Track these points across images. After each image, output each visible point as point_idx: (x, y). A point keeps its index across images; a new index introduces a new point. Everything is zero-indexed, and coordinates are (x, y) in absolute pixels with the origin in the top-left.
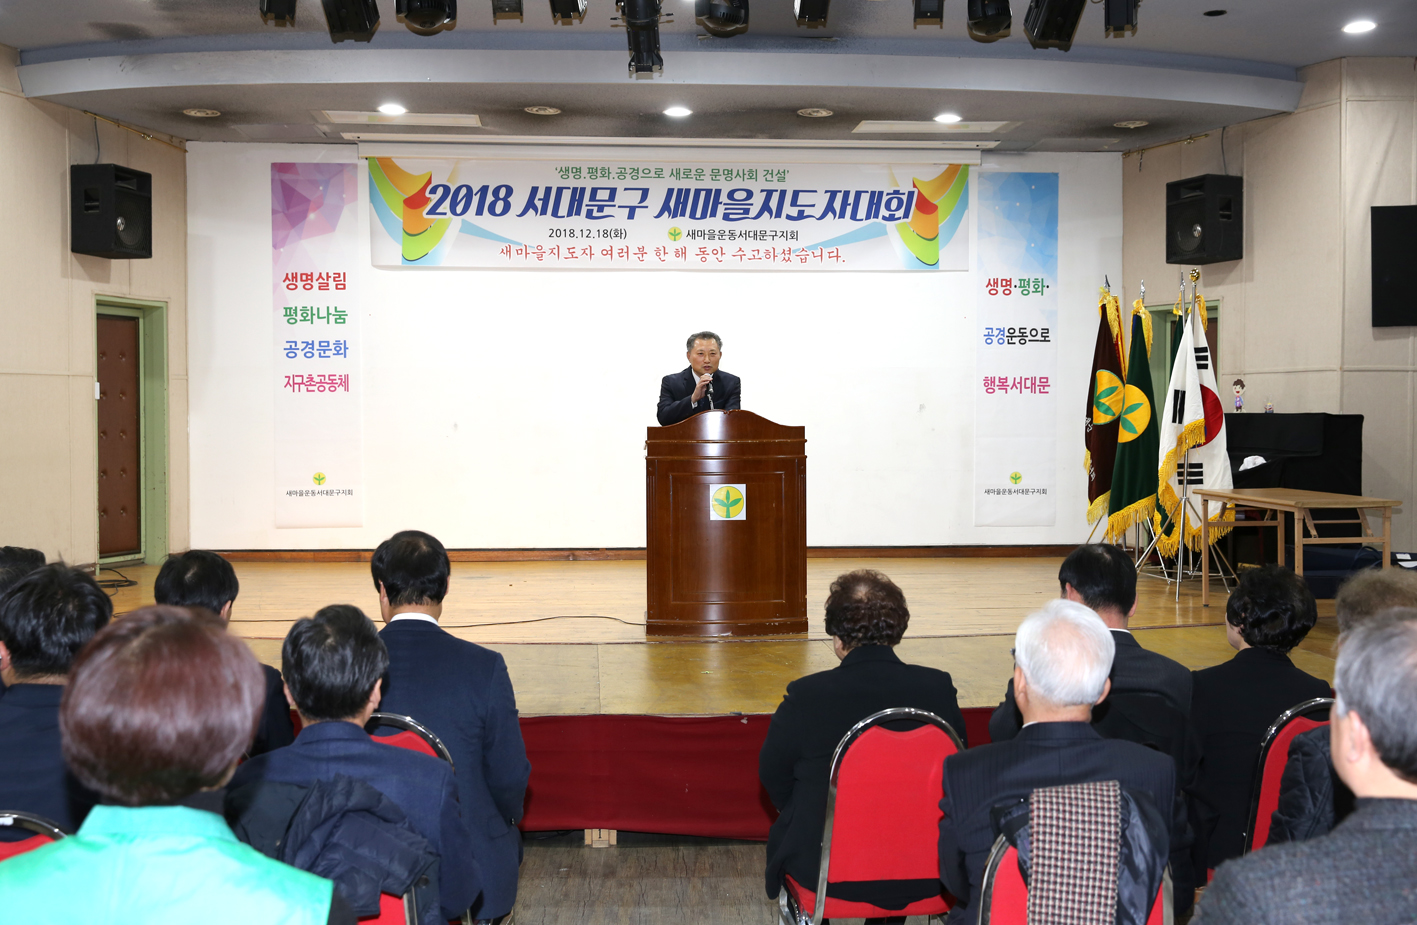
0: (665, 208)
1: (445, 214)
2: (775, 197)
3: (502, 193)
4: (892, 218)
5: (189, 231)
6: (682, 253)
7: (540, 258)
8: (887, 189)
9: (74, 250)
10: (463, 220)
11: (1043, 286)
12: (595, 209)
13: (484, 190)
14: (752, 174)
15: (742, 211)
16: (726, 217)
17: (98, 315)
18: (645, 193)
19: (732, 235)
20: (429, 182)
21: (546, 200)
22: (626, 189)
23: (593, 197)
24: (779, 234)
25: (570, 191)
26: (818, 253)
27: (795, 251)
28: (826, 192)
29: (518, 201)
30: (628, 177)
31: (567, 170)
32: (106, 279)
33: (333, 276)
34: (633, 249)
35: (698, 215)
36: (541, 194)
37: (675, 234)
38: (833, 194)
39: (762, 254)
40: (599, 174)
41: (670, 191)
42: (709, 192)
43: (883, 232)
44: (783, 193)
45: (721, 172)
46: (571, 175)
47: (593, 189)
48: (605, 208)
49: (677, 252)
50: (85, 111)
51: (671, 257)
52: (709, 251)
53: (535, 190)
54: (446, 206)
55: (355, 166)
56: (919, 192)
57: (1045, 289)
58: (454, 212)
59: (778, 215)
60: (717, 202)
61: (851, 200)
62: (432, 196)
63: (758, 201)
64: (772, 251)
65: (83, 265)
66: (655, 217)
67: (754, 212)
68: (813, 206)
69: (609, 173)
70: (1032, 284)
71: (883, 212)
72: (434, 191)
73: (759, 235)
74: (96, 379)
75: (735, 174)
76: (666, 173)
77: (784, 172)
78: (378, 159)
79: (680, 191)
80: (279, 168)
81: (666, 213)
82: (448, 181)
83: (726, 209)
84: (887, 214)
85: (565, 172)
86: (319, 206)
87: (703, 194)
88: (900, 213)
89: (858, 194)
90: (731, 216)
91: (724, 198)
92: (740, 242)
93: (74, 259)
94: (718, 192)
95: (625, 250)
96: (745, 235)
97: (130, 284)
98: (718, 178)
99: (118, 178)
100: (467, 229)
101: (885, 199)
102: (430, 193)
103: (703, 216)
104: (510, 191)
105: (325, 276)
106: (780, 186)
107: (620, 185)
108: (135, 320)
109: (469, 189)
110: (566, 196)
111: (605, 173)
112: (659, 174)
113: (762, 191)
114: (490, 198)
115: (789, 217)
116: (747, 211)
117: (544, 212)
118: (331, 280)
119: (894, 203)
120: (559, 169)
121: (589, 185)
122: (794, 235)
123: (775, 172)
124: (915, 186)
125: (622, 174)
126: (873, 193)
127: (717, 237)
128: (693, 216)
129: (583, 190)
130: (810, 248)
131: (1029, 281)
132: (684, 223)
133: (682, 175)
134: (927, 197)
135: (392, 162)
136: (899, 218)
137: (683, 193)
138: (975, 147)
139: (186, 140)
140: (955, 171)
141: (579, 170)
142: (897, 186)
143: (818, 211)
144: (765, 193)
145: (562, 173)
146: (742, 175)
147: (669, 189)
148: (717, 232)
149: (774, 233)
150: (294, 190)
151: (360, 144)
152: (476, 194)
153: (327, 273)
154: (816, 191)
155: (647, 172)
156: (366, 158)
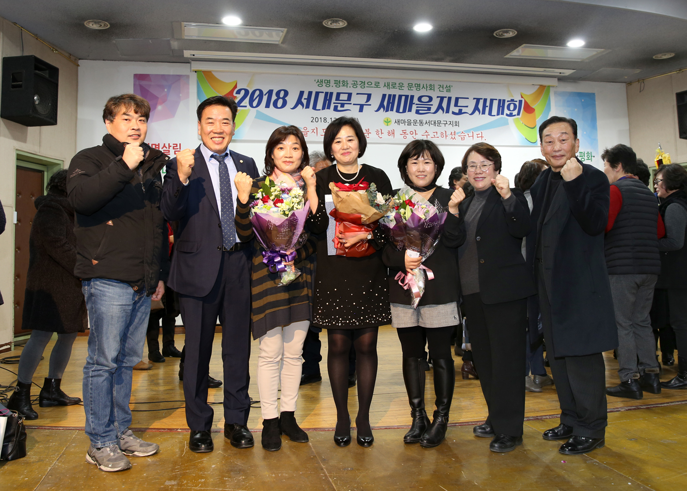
0: (381, 105)
1: (246, 106)
2: (445, 101)
3: (282, 94)
4: (511, 115)
5: (79, 116)
6: (392, 133)
8: (508, 98)
9: (2, 116)
10: (257, 110)
11: (592, 156)
12: (339, 105)
13: (270, 92)
14: (432, 87)
15: (426, 109)
16: (417, 112)
17: (17, 166)
18: (369, 96)
19: (421, 123)
20: (236, 87)
21: (309, 99)
22: (357, 94)
23: (338, 98)
24: (449, 123)
25: (324, 94)
26: (471, 134)
27: (458, 133)
28: (474, 99)
29: (292, 100)
30: (359, 86)
31: (322, 81)
32: (24, 140)
33: (172, 146)
35: (401, 110)
36: (305, 96)
37: (387, 122)
38: (478, 100)
39: (439, 135)
40: (341, 85)
41: (384, 96)
42: (407, 97)
43: (507, 123)
44: (450, 99)
45: (414, 86)
46: (324, 84)
47: (337, 93)
48: (345, 105)
49: (389, 133)
50: (15, 23)
51: (385, 135)
52: (408, 132)
53: (302, 93)
54: (246, 102)
55: (188, 77)
56: (525, 100)
57: (593, 157)
58: (251, 105)
59: (448, 112)
60: (412, 103)
61: (488, 104)
62: (237, 96)
63: (435, 103)
64: (444, 133)
65: (8, 128)
66: (376, 111)
67: (433, 109)
68: (467, 107)
69: (347, 84)
70: (586, 155)
71: (506, 111)
72: (238, 92)
73: (437, 123)
74: (14, 209)
75: (421, 86)
76: (382, 85)
77: (450, 86)
78: (203, 72)
79: (390, 96)
80: (139, 77)
81: (382, 109)
82: (247, 86)
83: (417, 107)
84: (508, 112)
85: (320, 83)
86: (164, 101)
87: (403, 98)
88: (515, 112)
89: (492, 101)
90: (420, 112)
91: (416, 101)
92: (426, 127)
94: (412, 97)
96: (429, 123)
97: (40, 146)
98: (412, 88)
99: (37, 68)
100: (260, 116)
101: (506, 104)
102: (236, 93)
103: (404, 111)
104: (286, 93)
105: (167, 146)
106: (448, 95)
107: (354, 91)
108: (42, 172)
109: (261, 91)
110: (321, 97)
111: (345, 84)
112: (377, 85)
113: (438, 97)
114: (274, 97)
115: (454, 113)
116: (429, 109)
117: (308, 107)
118: (171, 148)
119: (512, 107)
120: (317, 81)
121: (335, 90)
122: (457, 124)
123: (445, 87)
124: (522, 97)
125: (355, 85)
126: (500, 100)
127: (412, 124)
128: (398, 111)
129: (331, 94)
130: (466, 131)
131: (584, 154)
132: (393, 115)
133: (391, 86)
134: (529, 104)
135: (213, 75)
136: (515, 115)
137: (392, 98)
138: (558, 74)
139: (80, 59)
140: (543, 90)
141: (329, 82)
142: (513, 97)
143: (470, 110)
144: (439, 98)
145: (318, 83)
146: (425, 87)
147: (383, 94)
148: (412, 121)
149: (445, 122)
150: (148, 91)
151: (192, 62)
152: (265, 95)
153: (169, 144)
154: (468, 98)
155: (370, 83)
156: (196, 72)
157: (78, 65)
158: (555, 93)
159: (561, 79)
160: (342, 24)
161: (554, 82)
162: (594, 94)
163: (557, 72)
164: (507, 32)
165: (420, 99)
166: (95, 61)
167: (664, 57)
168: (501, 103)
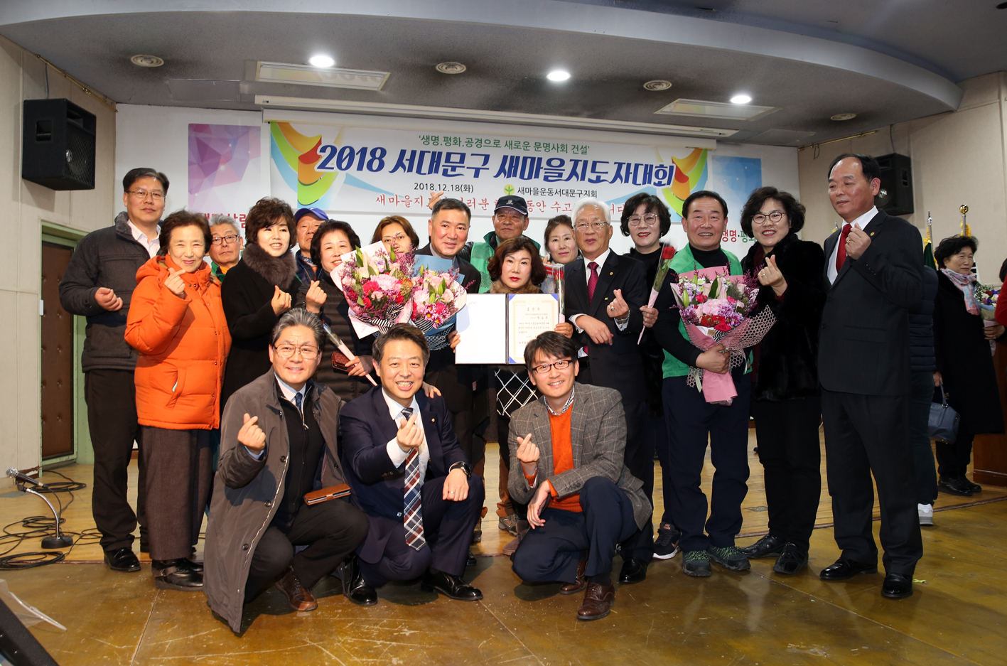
0: (502, 170)
1: (333, 168)
2: (580, 165)
3: (378, 154)
4: (659, 184)
7: (408, 205)
8: (656, 164)
9: (24, 177)
10: (347, 174)
12: (450, 169)
13: (364, 151)
14: (564, 148)
15: (557, 175)
16: (546, 179)
17: (43, 241)
18: (487, 158)
19: (550, 192)
20: (320, 143)
21: (412, 161)
23: (448, 160)
24: (584, 193)
25: (430, 154)
28: (615, 163)
29: (391, 161)
30: (474, 145)
31: (428, 138)
32: (50, 207)
34: (478, 201)
35: (526, 176)
36: (408, 156)
37: (509, 190)
38: (620, 165)
40: (452, 142)
41: (505, 158)
42: (533, 159)
44: (586, 163)
45: (542, 145)
46: (431, 142)
47: (447, 153)
48: (457, 168)
50: (38, 56)
52: (534, 203)
53: (403, 153)
54: (333, 163)
55: (258, 129)
56: (677, 167)
58: (339, 167)
59: (583, 179)
60: (539, 168)
61: (632, 170)
62: (322, 154)
63: (568, 167)
65: (31, 192)
66: (495, 177)
67: (565, 176)
68: (607, 173)
69: (460, 142)
71: (654, 180)
72: (323, 150)
73: (569, 193)
74: (40, 297)
75: (551, 147)
76: (502, 144)
77: (586, 147)
78: (279, 123)
79: (512, 158)
80: (195, 128)
81: (503, 174)
82: (334, 143)
83: (546, 173)
84: (657, 181)
85: (426, 139)
86: (228, 159)
87: (529, 160)
88: (665, 181)
89: (637, 166)
90: (550, 178)
91: (544, 164)
92: (556, 197)
93: (24, 185)
94: (540, 160)
95: (473, 201)
96: (560, 192)
97: (70, 215)
98: (539, 149)
99: (70, 116)
100: (350, 181)
101: (654, 170)
102: (320, 152)
103: (530, 177)
104: (384, 152)
106: (583, 158)
107: (468, 151)
109: (352, 150)
110: (427, 159)
111: (457, 141)
112: (497, 144)
113: (571, 160)
114: (368, 157)
115: (590, 181)
116: (560, 175)
117: (410, 170)
119: (661, 175)
120: (422, 137)
121: (445, 150)
123: (580, 147)
124: (673, 162)
125: (469, 143)
126: (646, 166)
127: (540, 194)
128: (522, 177)
132: (516, 182)
133: (513, 146)
134: (682, 170)
135: (290, 126)
136: (664, 185)
137: (515, 160)
138: (718, 135)
139: (117, 103)
140: (698, 154)
141: (437, 138)
142: (662, 161)
143: (610, 177)
144: (573, 162)
145: (424, 140)
146: (556, 147)
147: (504, 156)
148: (539, 190)
149: (580, 192)
150: (207, 146)
151: (265, 110)
152: (357, 154)
153: (235, 215)
154: (608, 163)
155: (488, 142)
156: (269, 123)
157: (116, 111)
158: (713, 158)
159: (721, 141)
160: (459, 69)
161: (712, 144)
162: (759, 160)
163: (716, 132)
164: (660, 84)
165: (549, 162)
166: (137, 106)
167: (844, 118)
168: (648, 169)
